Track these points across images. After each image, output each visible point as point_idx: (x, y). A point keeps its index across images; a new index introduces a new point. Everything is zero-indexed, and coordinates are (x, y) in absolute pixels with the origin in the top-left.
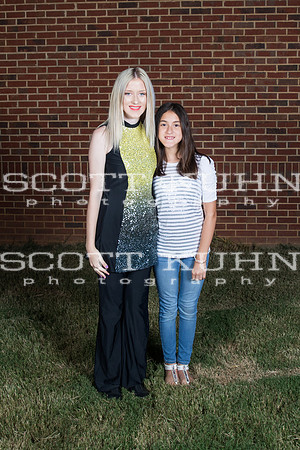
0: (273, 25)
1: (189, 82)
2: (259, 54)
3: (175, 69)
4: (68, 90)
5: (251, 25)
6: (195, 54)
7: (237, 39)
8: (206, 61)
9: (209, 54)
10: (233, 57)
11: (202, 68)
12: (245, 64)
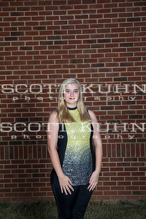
0: (110, 51)
1: (54, 91)
2: (101, 70)
5: (95, 51)
6: (58, 72)
7: (86, 61)
8: (65, 76)
9: (67, 71)
10: (83, 73)
12: (91, 78)
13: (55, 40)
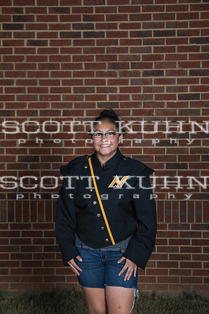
1: (81, 113)
2: (158, 82)
3: (66, 98)
5: (149, 50)
6: (88, 82)
7: (134, 66)
8: (99, 90)
9: (103, 82)
10: (130, 85)
11: (96, 98)
13: (85, 31)
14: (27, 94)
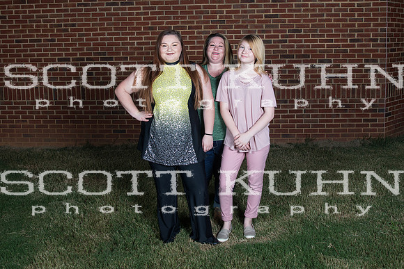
1: (200, 28)
2: (251, 6)
3: (190, 18)
4: (113, 34)
6: (205, 7)
8: (212, 12)
9: (215, 7)
10: (232, 9)
11: (210, 17)
12: (240, 14)
14: (164, 15)
